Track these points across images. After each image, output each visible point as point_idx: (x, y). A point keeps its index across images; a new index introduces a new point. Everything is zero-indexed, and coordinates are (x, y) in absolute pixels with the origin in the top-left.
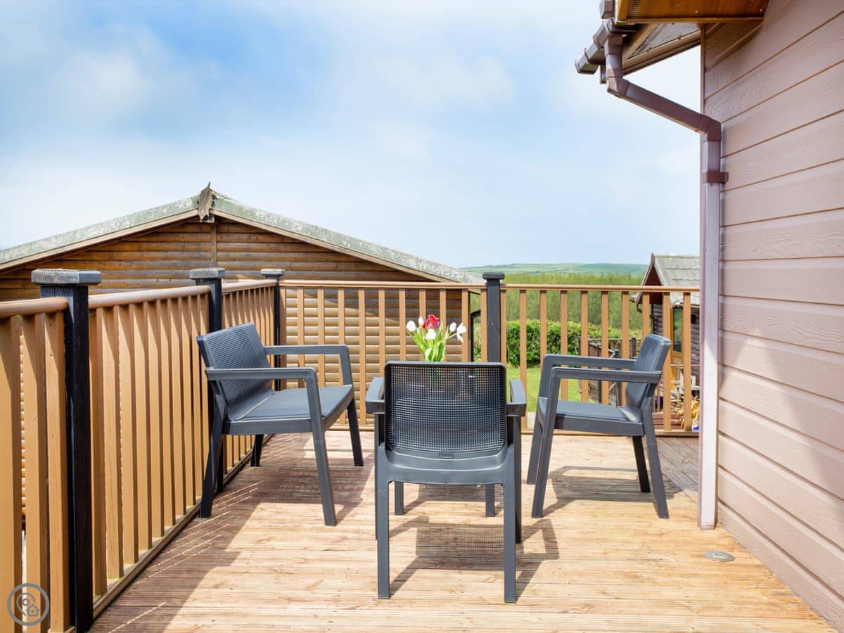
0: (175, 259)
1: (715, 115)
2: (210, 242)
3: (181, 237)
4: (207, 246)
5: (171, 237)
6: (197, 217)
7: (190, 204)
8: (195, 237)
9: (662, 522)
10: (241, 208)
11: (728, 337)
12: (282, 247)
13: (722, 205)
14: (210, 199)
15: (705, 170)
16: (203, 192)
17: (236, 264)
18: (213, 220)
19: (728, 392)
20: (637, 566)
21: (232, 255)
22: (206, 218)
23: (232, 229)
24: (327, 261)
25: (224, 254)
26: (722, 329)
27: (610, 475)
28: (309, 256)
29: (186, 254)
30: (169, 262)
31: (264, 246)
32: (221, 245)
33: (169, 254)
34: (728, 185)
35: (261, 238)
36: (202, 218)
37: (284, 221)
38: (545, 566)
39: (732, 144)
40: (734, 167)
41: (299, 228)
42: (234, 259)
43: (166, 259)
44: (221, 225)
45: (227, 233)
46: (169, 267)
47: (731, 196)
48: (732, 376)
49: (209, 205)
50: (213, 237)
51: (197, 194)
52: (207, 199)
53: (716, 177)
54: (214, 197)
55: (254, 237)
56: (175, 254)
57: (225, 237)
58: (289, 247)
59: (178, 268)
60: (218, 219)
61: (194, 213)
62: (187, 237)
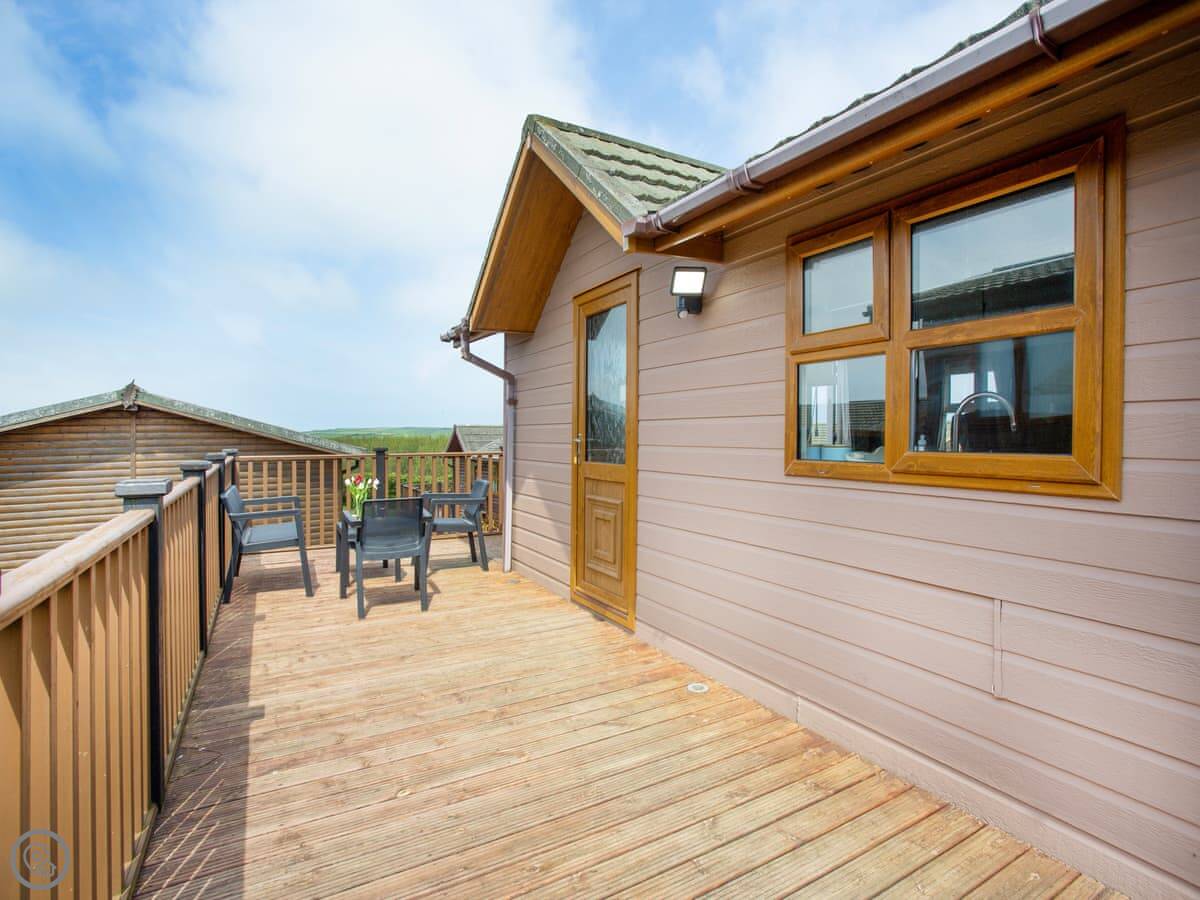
0: (97, 439)
1: (512, 372)
2: (130, 425)
3: (102, 421)
4: (128, 428)
5: (92, 421)
6: (122, 406)
7: (115, 396)
8: (115, 421)
9: (486, 573)
10: (161, 399)
11: (517, 479)
12: (195, 428)
13: (515, 415)
14: (134, 393)
15: (507, 398)
16: (128, 387)
17: (154, 441)
18: (136, 409)
19: (519, 505)
20: (479, 591)
21: (150, 435)
22: (130, 407)
23: (150, 414)
24: (233, 438)
25: (142, 434)
26: (514, 475)
27: (455, 557)
28: (218, 434)
29: (108, 435)
30: (89, 442)
31: (179, 428)
32: (140, 428)
33: (90, 435)
34: (518, 407)
35: (176, 421)
36: (126, 407)
37: (199, 409)
38: (435, 596)
39: (519, 386)
40: (520, 397)
41: (212, 415)
42: (151, 439)
43: (87, 439)
44: (141, 413)
45: (145, 418)
46: (89, 446)
47: (518, 411)
48: (519, 497)
49: (133, 397)
50: (134, 421)
51: (121, 388)
52: (130, 394)
53: (512, 402)
54: (137, 391)
55: (170, 421)
56: (96, 435)
57: (143, 421)
58: (202, 428)
59: (98, 446)
60: (139, 406)
61: (120, 403)
62: (107, 421)
